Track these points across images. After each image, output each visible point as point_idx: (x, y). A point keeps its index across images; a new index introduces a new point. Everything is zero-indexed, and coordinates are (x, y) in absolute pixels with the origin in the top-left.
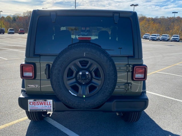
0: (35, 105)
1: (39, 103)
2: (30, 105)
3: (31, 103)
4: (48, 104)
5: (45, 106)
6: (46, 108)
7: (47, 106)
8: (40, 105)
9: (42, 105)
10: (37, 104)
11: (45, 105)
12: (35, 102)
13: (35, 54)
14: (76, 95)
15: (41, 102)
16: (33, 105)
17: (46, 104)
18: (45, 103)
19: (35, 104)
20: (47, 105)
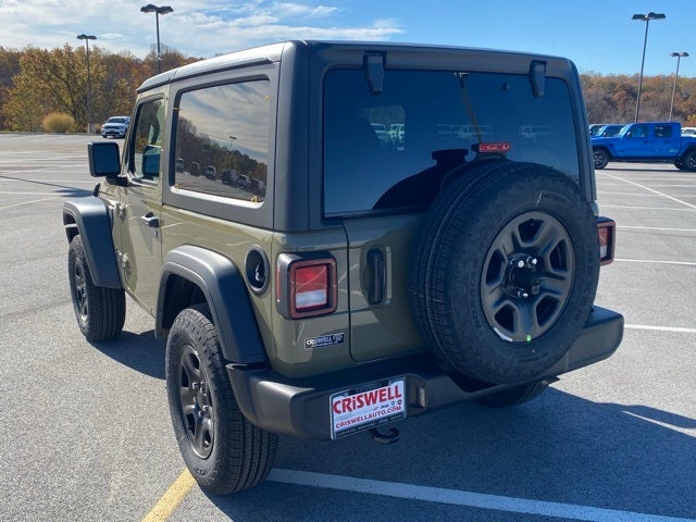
0: (350, 410)
1: (363, 399)
2: (336, 415)
3: (340, 407)
4: (393, 394)
5: (384, 403)
6: (386, 409)
7: (388, 402)
8: (368, 404)
9: (374, 402)
10: (358, 404)
11: (381, 400)
12: (351, 397)
13: (326, 216)
14: (511, 340)
15: (371, 394)
16: (344, 411)
17: (386, 397)
18: (381, 395)
19: (351, 406)
20: (390, 398)
